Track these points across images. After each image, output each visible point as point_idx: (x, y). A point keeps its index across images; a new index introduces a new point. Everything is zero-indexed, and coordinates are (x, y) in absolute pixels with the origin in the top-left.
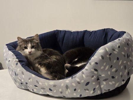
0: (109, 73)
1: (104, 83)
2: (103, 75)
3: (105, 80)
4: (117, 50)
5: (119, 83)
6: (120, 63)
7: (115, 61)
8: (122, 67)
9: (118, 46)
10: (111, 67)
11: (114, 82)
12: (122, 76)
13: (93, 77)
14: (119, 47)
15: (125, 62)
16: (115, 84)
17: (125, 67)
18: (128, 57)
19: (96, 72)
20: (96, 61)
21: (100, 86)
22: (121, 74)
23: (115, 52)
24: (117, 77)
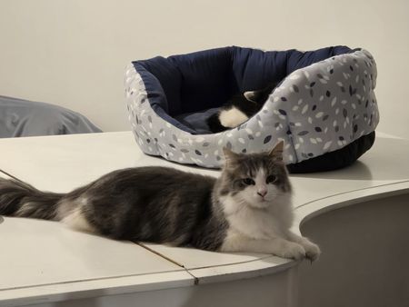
0: (310, 120)
1: (301, 139)
2: (298, 124)
3: (303, 134)
4: (327, 78)
5: (330, 142)
6: (334, 103)
7: (322, 98)
8: (337, 111)
9: (329, 70)
10: (314, 108)
11: (319, 140)
12: (337, 129)
13: (277, 125)
14: (332, 71)
15: (344, 102)
16: (323, 144)
17: (345, 113)
18: (352, 92)
19: (283, 117)
20: (283, 96)
21: (294, 147)
22: (335, 124)
23: (322, 80)
24: (326, 130)
